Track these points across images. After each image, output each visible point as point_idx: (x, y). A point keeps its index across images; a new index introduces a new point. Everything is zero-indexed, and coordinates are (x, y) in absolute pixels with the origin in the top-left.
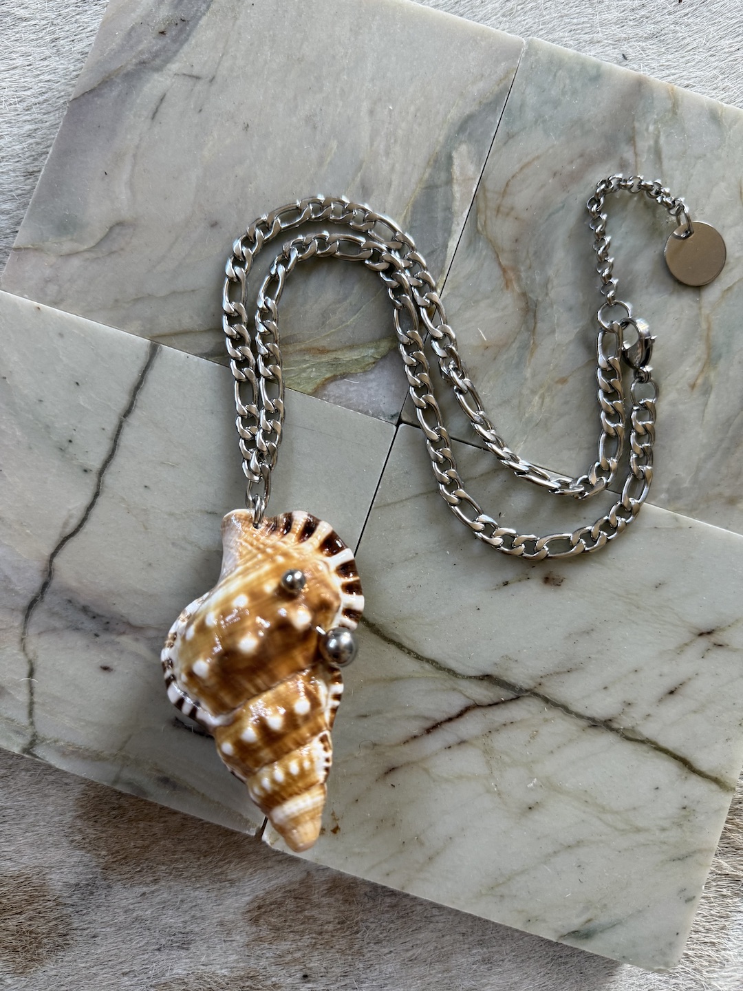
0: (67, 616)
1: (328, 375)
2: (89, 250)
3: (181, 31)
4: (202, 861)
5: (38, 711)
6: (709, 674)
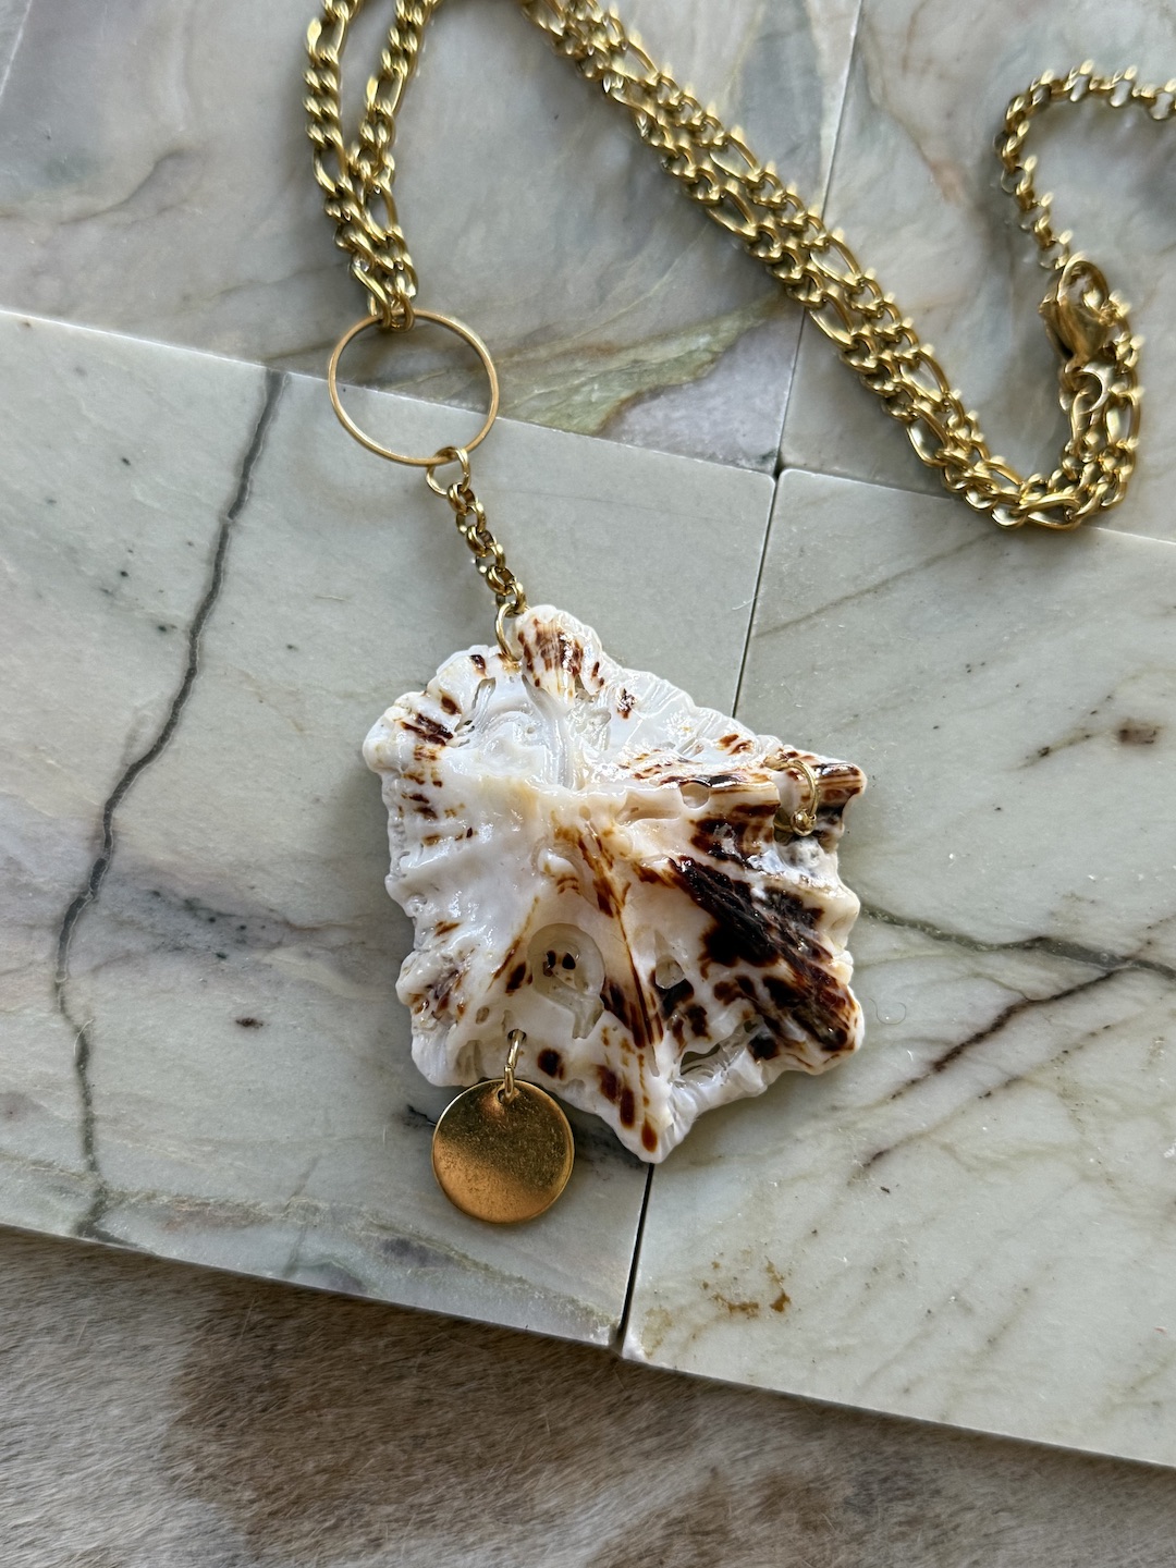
0: (153, 926)
1: (625, 394)
2: (111, 210)
5: (103, 1134)
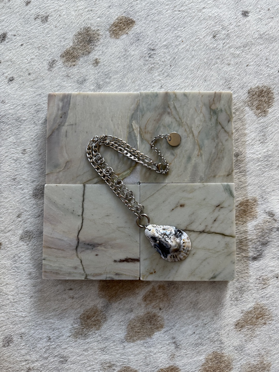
0: (85, 247)
2: (63, 170)
3: (65, 115)
4: (130, 291)
5: (85, 269)
6: (222, 214)
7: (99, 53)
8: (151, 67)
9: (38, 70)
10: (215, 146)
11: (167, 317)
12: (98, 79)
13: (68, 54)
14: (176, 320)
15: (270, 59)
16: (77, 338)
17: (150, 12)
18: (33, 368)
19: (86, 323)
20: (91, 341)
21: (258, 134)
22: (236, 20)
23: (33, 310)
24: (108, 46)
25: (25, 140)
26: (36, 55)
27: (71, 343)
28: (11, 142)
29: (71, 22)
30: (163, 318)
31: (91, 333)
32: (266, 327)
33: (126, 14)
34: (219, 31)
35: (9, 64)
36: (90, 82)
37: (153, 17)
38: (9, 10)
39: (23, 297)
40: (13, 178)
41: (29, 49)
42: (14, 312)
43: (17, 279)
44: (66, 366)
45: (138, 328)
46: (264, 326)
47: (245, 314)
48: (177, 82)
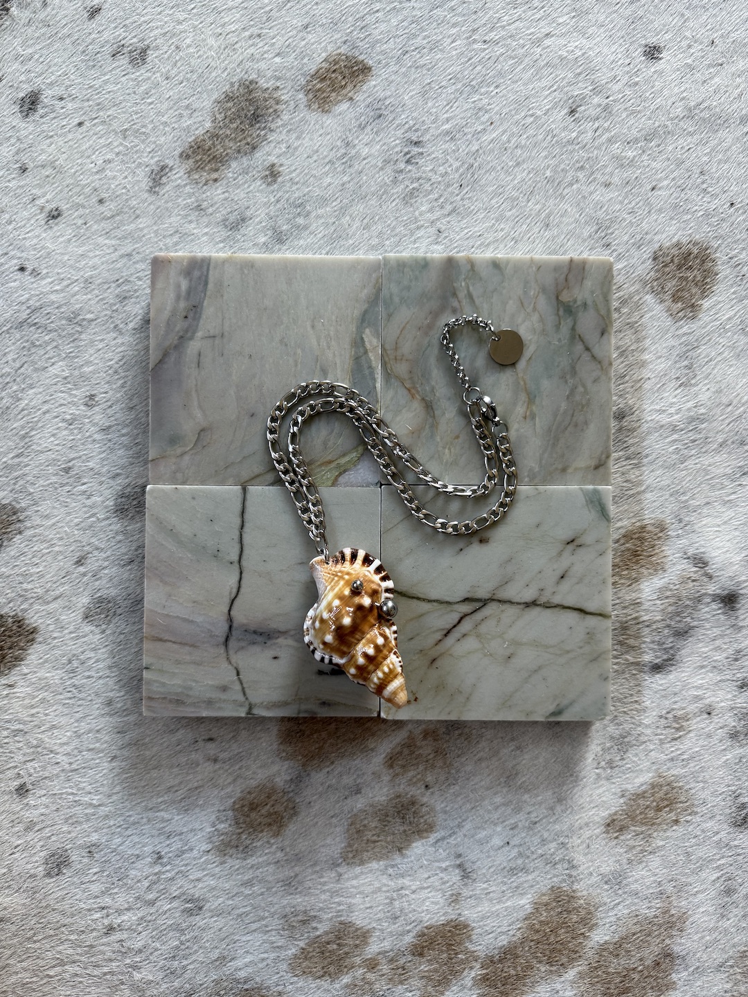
0: (247, 639)
1: (337, 474)
3: (195, 313)
4: (354, 744)
5: (247, 691)
6: (579, 562)
7: (280, 148)
8: (411, 187)
9: (124, 191)
10: (568, 396)
11: (442, 805)
12: (278, 216)
13: (200, 150)
14: (466, 812)
15: (712, 171)
16: (225, 855)
17: (411, 42)
18: (119, 926)
19: (248, 819)
20: (258, 863)
21: (675, 362)
22: (627, 69)
23: (118, 788)
24: (302, 132)
25: (93, 372)
26: (117, 150)
27: (212, 866)
28: (57, 376)
29: (206, 65)
30: (433, 809)
31: (259, 844)
32: (679, 830)
33: (349, 46)
34: (584, 98)
35: (47, 173)
36: (257, 225)
37: (418, 56)
38: (45, 29)
39: (93, 759)
40: (63, 466)
41: (99, 135)
42: (73, 794)
43: (77, 715)
44: (198, 921)
45: (374, 833)
46: (674, 828)
47: (630, 799)
48: (476, 229)
